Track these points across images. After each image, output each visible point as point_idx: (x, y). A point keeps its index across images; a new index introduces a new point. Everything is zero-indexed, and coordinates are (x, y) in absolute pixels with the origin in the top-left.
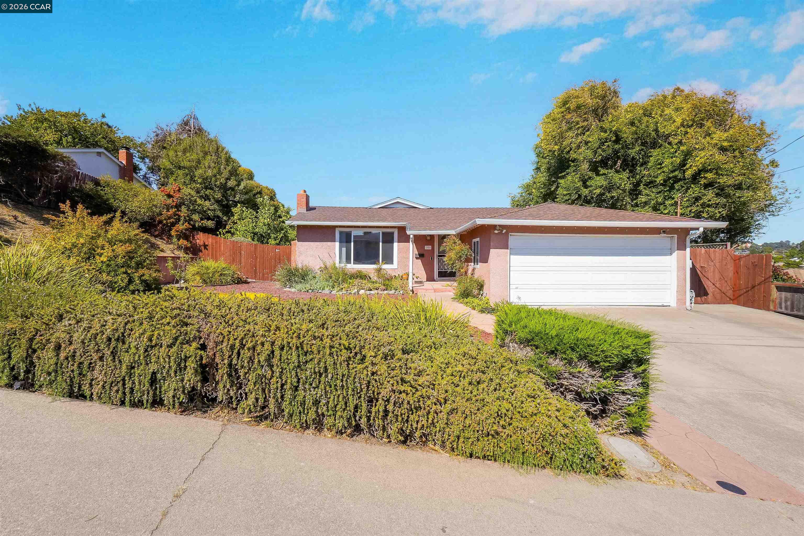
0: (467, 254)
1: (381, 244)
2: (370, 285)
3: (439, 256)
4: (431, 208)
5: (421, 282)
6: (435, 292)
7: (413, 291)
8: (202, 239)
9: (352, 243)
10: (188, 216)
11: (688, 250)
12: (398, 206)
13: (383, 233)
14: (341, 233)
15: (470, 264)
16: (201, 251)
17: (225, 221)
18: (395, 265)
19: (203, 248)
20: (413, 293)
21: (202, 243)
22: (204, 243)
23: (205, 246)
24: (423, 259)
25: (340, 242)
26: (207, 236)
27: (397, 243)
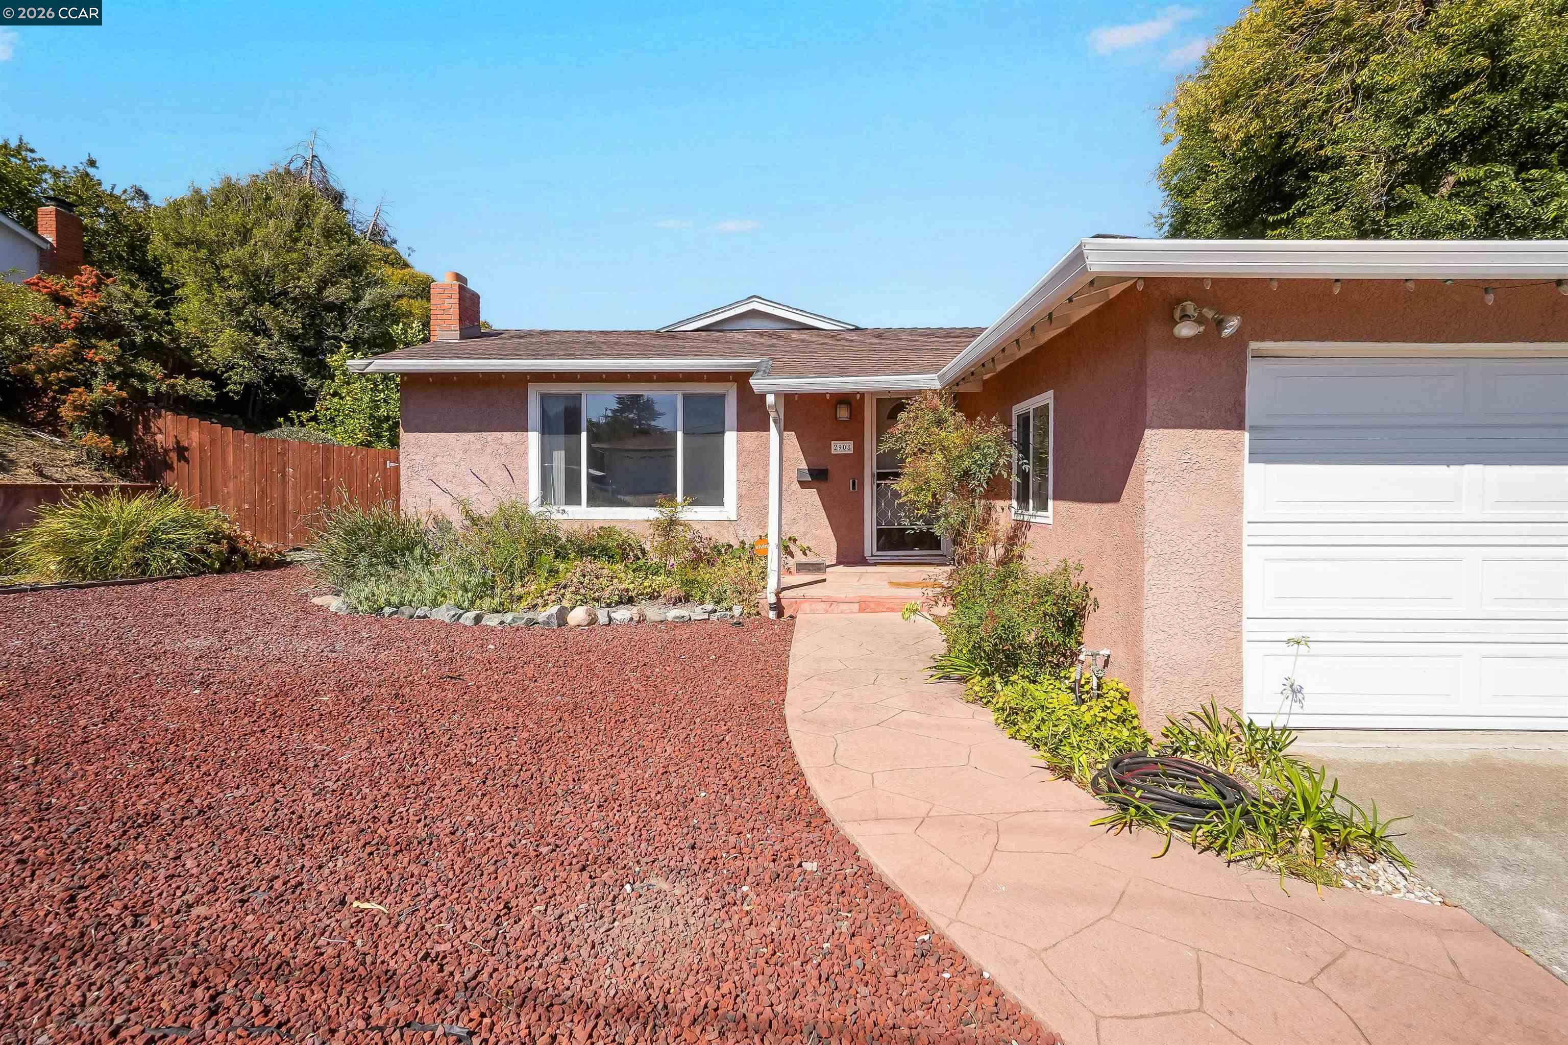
0: (995, 465)
1: (680, 435)
2: (628, 582)
3: (881, 476)
4: (857, 329)
5: (817, 567)
6: (861, 610)
7: (778, 608)
8: (172, 431)
9: (584, 435)
10: (118, 363)
12: (756, 324)
13: (686, 397)
14: (544, 398)
15: (999, 504)
16: (171, 467)
17: (312, 391)
18: (730, 508)
19: (174, 456)
20: (780, 614)
21: (171, 444)
22: (178, 442)
23: (182, 451)
24: (823, 486)
25: (546, 429)
26: (185, 424)
27: (735, 433)
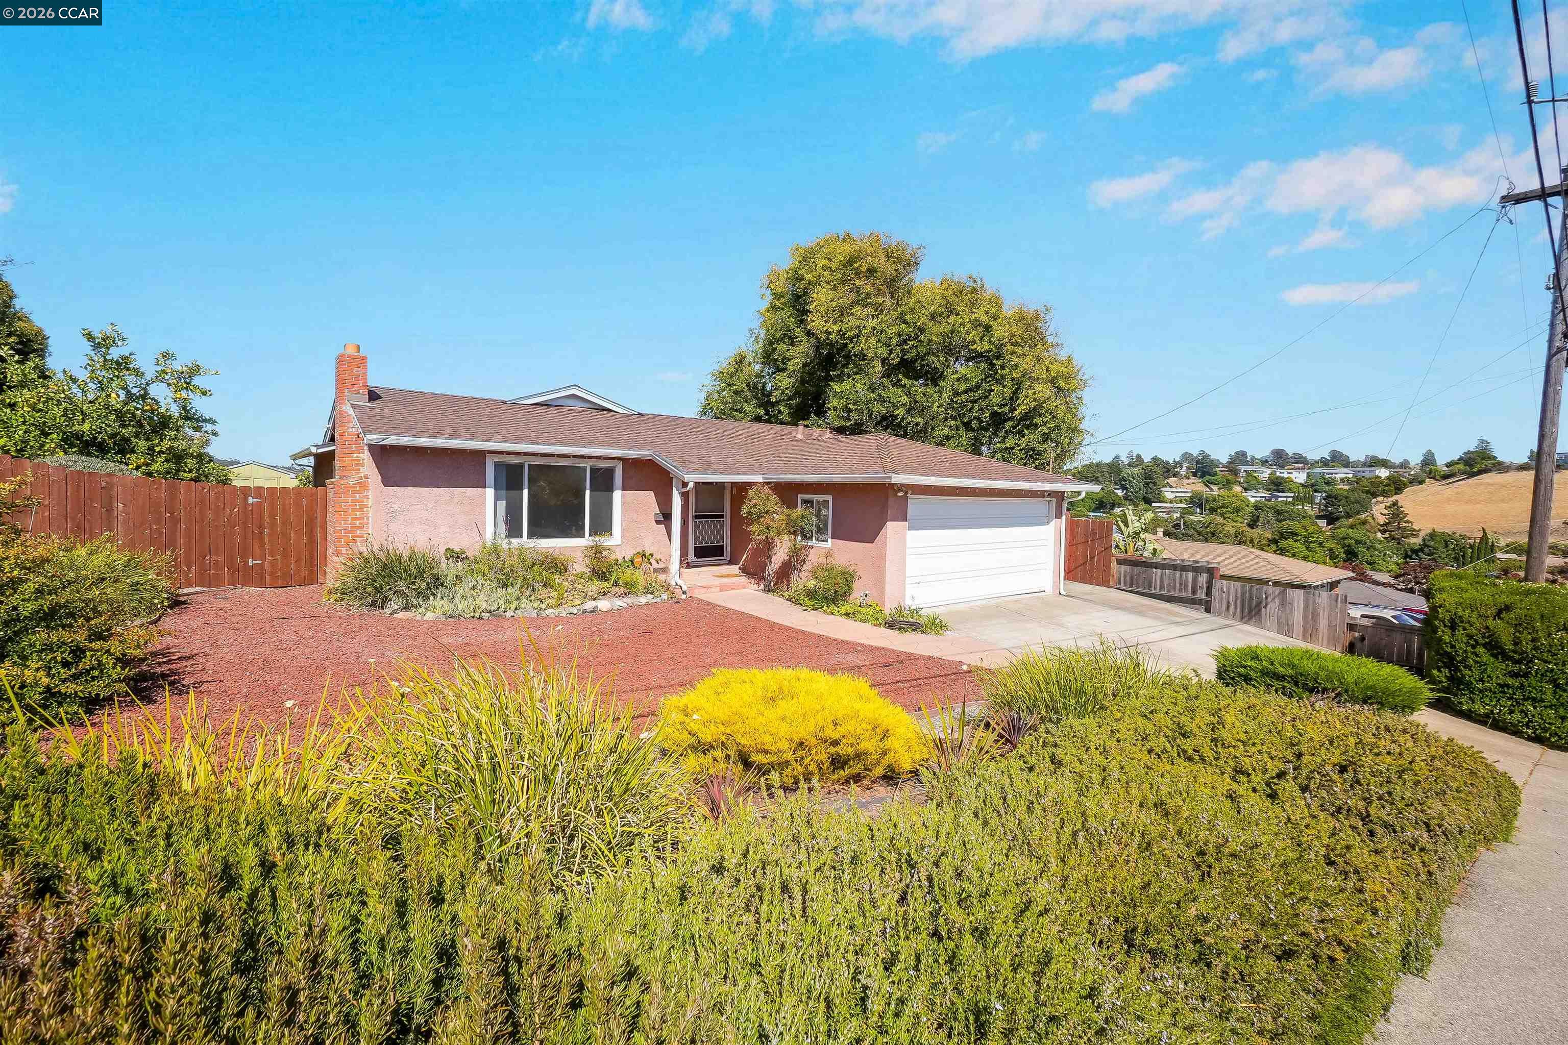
1: (588, 492)
4: (640, 414)
5: (664, 570)
9: (525, 492)
11: (1064, 518)
12: (570, 402)
13: (593, 470)
14: (497, 465)
18: (616, 537)
25: (497, 487)
27: (620, 492)
